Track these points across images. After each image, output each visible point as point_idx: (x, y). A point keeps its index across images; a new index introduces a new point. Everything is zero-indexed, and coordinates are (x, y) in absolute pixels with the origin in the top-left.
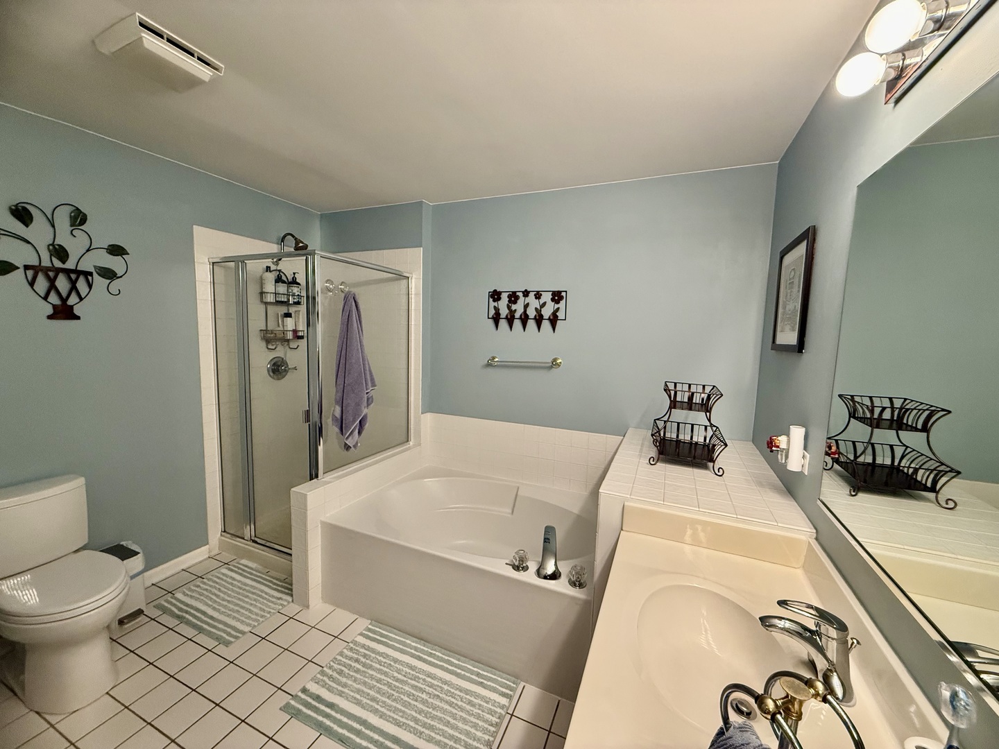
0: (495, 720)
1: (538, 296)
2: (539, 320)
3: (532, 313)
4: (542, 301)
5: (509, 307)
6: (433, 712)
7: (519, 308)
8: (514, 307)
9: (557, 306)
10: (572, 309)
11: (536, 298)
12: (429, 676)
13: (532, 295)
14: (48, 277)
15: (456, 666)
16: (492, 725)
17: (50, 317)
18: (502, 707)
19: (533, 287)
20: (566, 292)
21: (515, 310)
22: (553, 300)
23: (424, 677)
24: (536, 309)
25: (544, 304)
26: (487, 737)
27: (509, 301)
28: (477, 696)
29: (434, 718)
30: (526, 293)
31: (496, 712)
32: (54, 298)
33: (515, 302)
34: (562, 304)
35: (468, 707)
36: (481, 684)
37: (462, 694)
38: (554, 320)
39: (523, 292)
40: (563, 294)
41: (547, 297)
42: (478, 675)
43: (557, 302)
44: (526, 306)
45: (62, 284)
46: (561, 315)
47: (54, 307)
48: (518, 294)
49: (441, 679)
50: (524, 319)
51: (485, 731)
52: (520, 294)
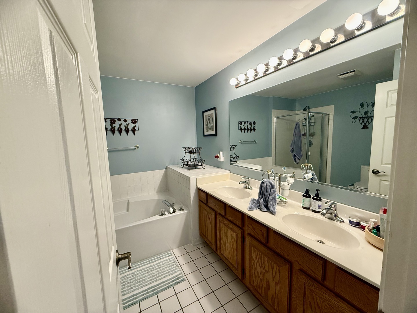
0: (173, 261)
1: (125, 121)
2: (127, 131)
3: (123, 127)
4: (127, 123)
5: (111, 125)
6: (154, 274)
7: (116, 126)
8: (114, 125)
9: (134, 125)
10: (141, 126)
11: (124, 122)
12: (142, 270)
13: (122, 120)
14: (367, 119)
15: (148, 262)
16: (174, 263)
17: (362, 128)
18: (172, 258)
19: (123, 117)
20: (138, 120)
21: (115, 127)
22: (132, 122)
23: (140, 271)
24: (125, 126)
25: (128, 124)
26: (175, 265)
27: (111, 123)
28: (163, 261)
29: (157, 275)
30: (119, 120)
31: (172, 260)
32: (363, 124)
33: (114, 123)
34: (136, 124)
35: (163, 265)
36: (161, 259)
37: (158, 265)
38: (134, 131)
39: (118, 119)
40: (137, 120)
41: (129, 121)
42: (157, 258)
43: (134, 123)
44: (120, 125)
45: (366, 120)
46: (136, 128)
47: (363, 126)
48: (115, 119)
49: (147, 267)
50: (120, 131)
51: (174, 265)
52: (117, 120)
